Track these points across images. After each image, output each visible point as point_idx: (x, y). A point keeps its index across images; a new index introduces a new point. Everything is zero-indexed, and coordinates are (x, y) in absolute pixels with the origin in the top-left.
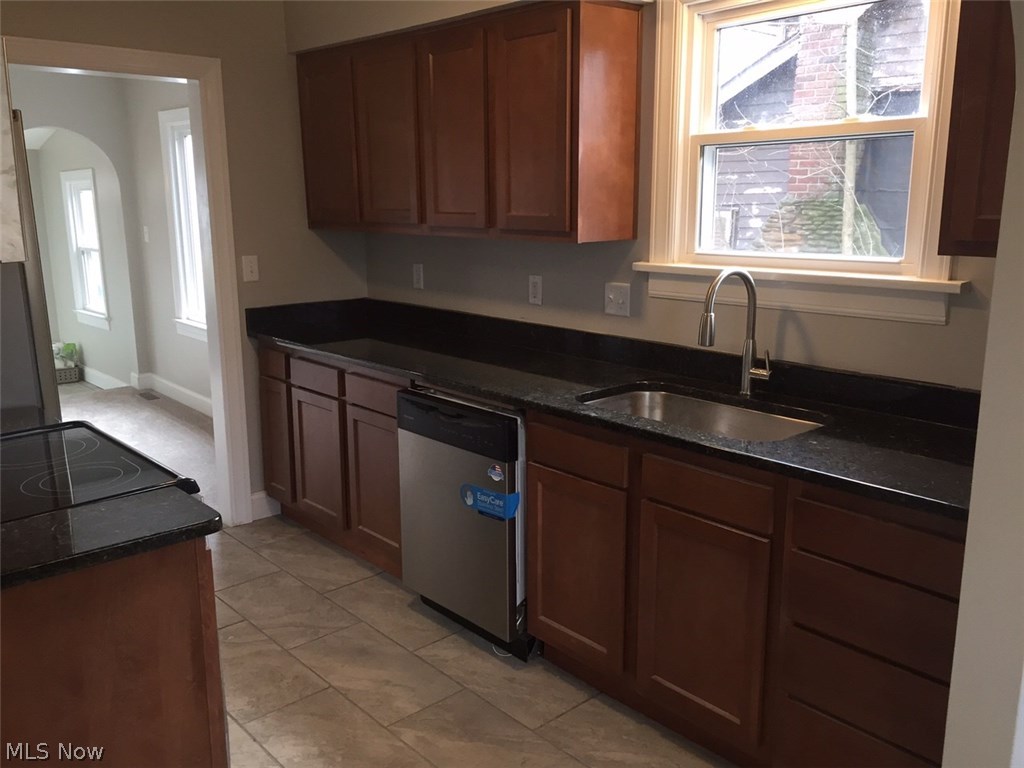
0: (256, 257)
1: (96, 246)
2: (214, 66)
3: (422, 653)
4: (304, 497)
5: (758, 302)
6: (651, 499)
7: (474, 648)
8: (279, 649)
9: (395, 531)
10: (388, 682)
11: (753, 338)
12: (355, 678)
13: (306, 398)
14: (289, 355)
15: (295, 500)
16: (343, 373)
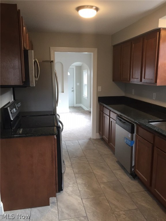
0: (101, 87)
1: (87, 84)
2: (96, 50)
3: (114, 171)
4: (104, 135)
6: (157, 147)
7: (125, 174)
8: (88, 163)
9: (114, 145)
10: (104, 175)
12: (98, 172)
13: (105, 115)
14: (104, 106)
15: (102, 136)
16: (110, 111)
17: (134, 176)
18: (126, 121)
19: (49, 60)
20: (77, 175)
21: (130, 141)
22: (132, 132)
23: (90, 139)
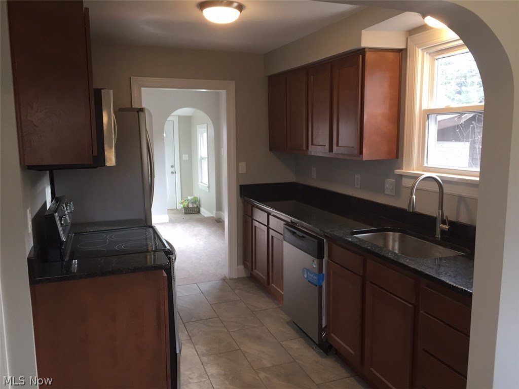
0: (245, 163)
1: (207, 156)
2: (232, 85)
3: (283, 343)
4: (255, 269)
5: (444, 191)
6: (371, 282)
7: (307, 345)
8: (226, 331)
9: (281, 287)
10: (263, 352)
11: (442, 209)
12: (252, 349)
13: (256, 224)
14: (253, 206)
15: (252, 270)
16: (269, 214)
17: (326, 348)
18: (306, 234)
19: (129, 107)
20: (204, 359)
21: (315, 275)
22: (320, 256)
23: (224, 279)
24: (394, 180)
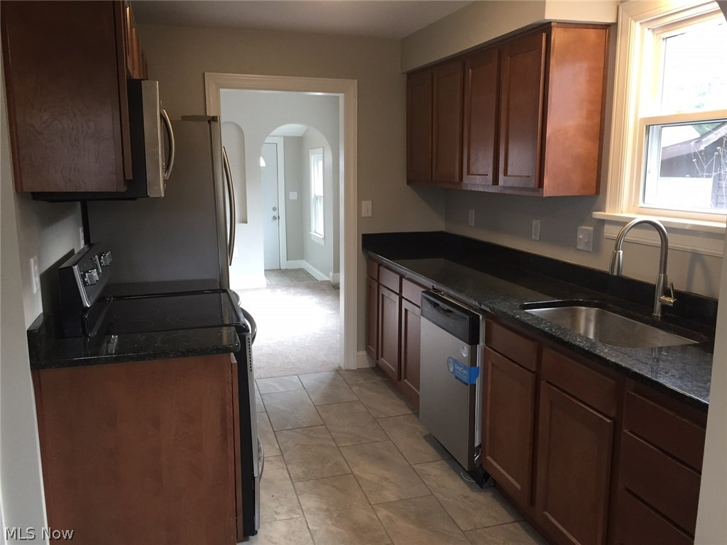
0: (370, 202)
1: (322, 195)
2: (353, 85)
3: (417, 467)
4: (382, 357)
5: (669, 244)
6: (548, 382)
7: (452, 472)
8: (335, 445)
9: (417, 384)
10: (387, 479)
11: (665, 272)
12: (368, 472)
13: (386, 292)
14: (381, 264)
15: (378, 359)
16: (402, 277)
17: (480, 477)
18: (453, 307)
20: (300, 485)
21: (465, 368)
22: (473, 340)
23: (338, 371)
24: (591, 228)
